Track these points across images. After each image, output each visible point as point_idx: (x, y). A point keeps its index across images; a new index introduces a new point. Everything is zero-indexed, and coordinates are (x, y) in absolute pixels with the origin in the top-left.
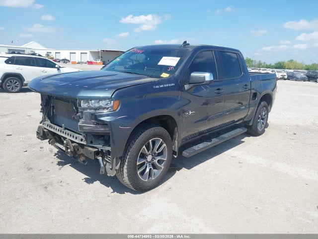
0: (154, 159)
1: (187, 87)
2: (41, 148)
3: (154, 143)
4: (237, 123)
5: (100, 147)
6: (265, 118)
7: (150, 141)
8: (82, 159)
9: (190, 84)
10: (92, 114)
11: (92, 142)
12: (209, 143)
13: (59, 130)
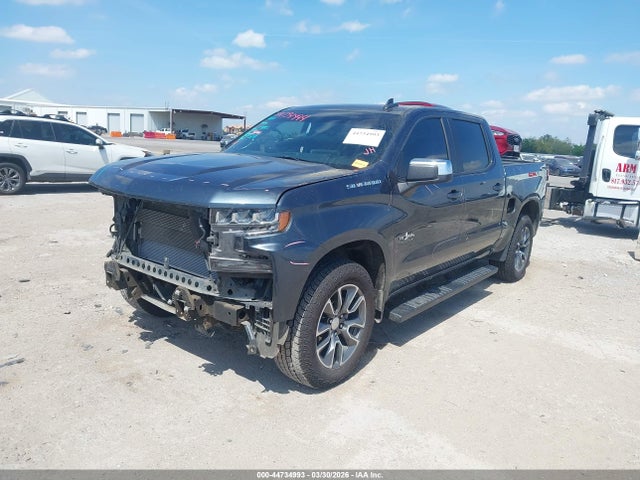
0: (343, 325)
1: (401, 186)
2: (96, 306)
3: (344, 293)
4: (480, 257)
5: (248, 301)
6: (526, 248)
7: (339, 290)
8: (207, 325)
9: (407, 180)
10: (237, 238)
11: (230, 292)
12: (436, 296)
13: (154, 270)
